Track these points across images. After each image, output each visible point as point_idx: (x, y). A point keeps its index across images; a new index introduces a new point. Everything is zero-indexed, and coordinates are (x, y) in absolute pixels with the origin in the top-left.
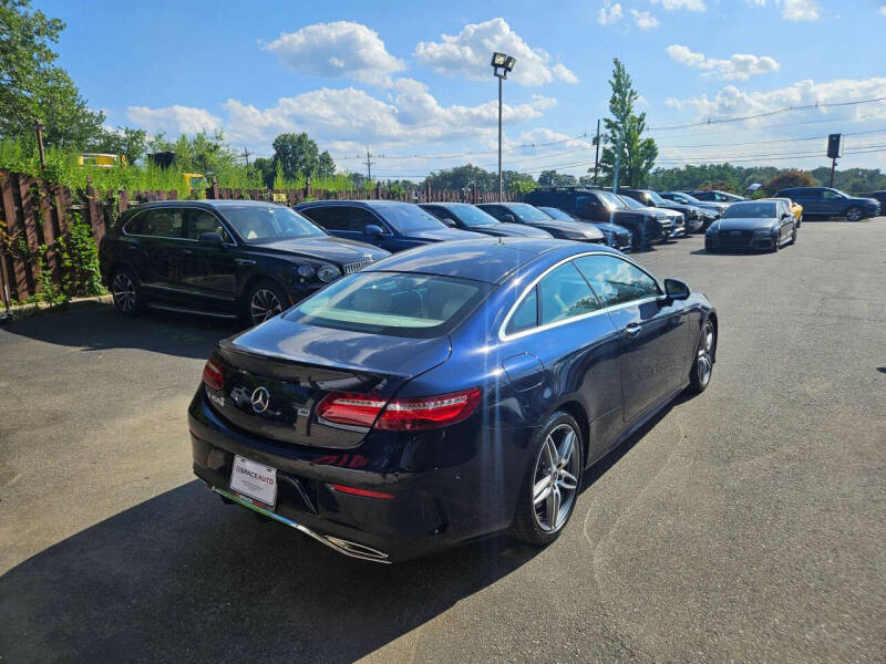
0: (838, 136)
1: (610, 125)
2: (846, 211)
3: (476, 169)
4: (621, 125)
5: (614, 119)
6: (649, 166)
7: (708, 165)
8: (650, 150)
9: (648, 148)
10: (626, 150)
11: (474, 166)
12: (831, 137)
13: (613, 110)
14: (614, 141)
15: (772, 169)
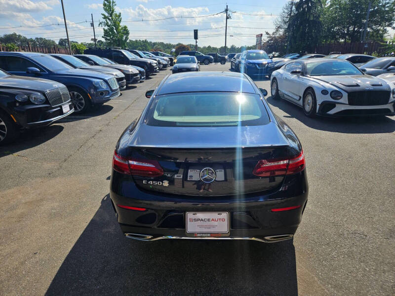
0: (197, 30)
1: (105, 17)
2: (204, 61)
3: (19, 36)
4: (110, 18)
5: (107, 15)
6: (127, 38)
7: (138, 40)
8: (126, 31)
9: (125, 30)
10: (115, 31)
11: (17, 34)
12: (195, 30)
13: (105, 10)
14: (108, 26)
15: (162, 43)
